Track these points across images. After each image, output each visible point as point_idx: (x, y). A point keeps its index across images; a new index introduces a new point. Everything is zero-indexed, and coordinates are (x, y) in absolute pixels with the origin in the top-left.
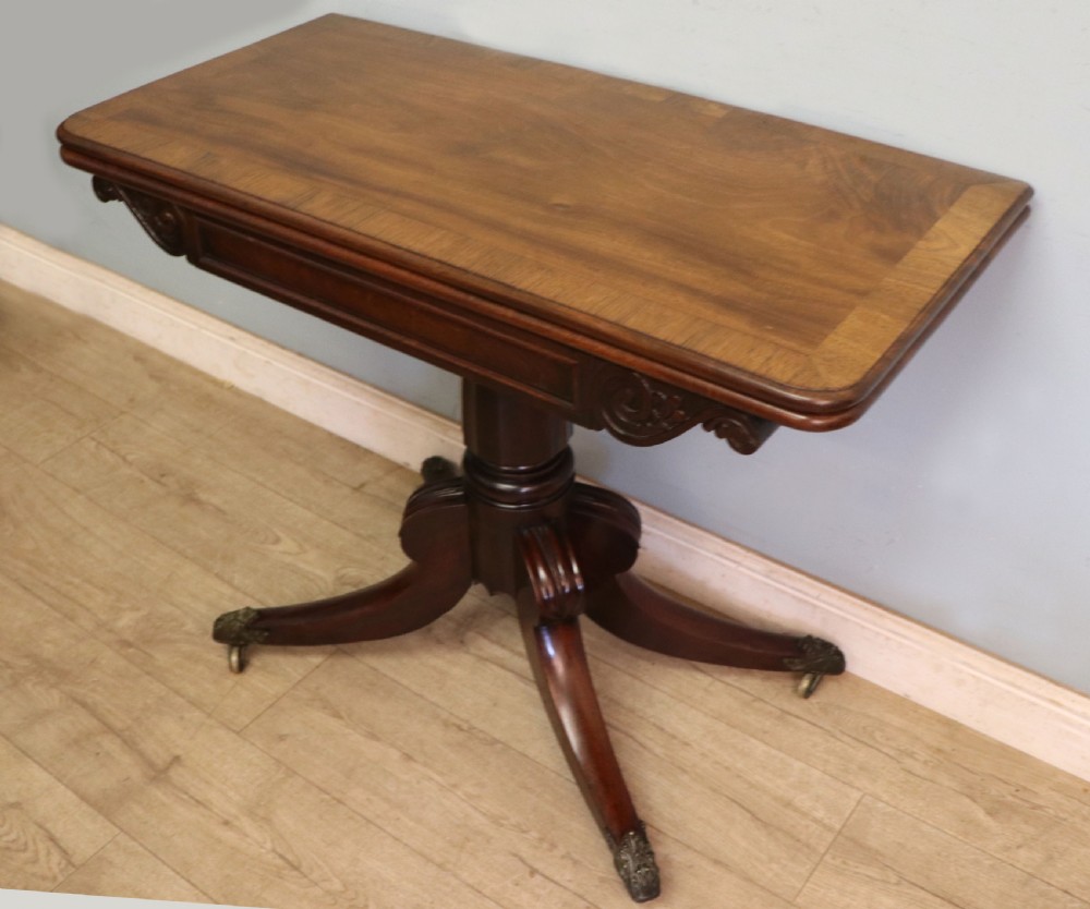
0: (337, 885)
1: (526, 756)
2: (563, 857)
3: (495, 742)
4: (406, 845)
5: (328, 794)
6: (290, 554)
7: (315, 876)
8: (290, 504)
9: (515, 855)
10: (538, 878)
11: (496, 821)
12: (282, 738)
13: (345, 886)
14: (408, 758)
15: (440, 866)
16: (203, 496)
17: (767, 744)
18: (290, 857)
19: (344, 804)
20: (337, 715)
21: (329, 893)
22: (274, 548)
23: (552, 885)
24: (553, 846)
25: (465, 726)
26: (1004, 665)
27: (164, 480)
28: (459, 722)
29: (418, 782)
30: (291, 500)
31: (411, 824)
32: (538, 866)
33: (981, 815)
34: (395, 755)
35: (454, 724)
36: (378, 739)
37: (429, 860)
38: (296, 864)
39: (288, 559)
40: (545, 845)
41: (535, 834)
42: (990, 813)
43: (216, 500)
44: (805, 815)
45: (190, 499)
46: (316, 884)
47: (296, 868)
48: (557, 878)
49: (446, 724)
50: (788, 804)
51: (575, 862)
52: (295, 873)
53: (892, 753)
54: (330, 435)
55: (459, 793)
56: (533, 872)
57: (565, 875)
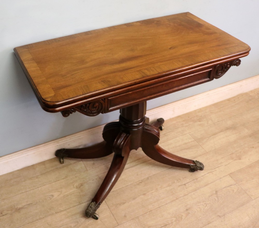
0: (174, 219)
1: (155, 175)
2: (183, 179)
3: (148, 178)
4: (169, 203)
5: (148, 212)
6: (60, 195)
7: (170, 222)
8: (40, 188)
9: (179, 186)
10: (186, 184)
11: (169, 186)
12: (125, 216)
13: (175, 217)
14: (144, 194)
15: (177, 199)
16: (20, 206)
17: (171, 140)
18: (162, 226)
19: (152, 210)
20: (124, 203)
21: (175, 221)
22: (54, 197)
23: (189, 183)
24: (180, 179)
25: (141, 181)
26: (184, 100)
27: (3, 214)
28: (139, 182)
29: (152, 195)
30: (38, 187)
31: (163, 200)
32: (184, 183)
33: (199, 123)
34: (143, 196)
35: (139, 183)
36: (136, 198)
37: (175, 200)
38: (165, 225)
39: (62, 195)
40: (179, 180)
41: (175, 181)
42: (200, 121)
43: (24, 204)
44: (189, 142)
45: (18, 210)
46: (172, 223)
47: (166, 225)
48: (188, 182)
49: (138, 184)
50: (186, 143)
51: (185, 177)
52: (167, 226)
53: (181, 126)
54: (18, 170)
55: (159, 189)
56: (185, 185)
57: (188, 180)
